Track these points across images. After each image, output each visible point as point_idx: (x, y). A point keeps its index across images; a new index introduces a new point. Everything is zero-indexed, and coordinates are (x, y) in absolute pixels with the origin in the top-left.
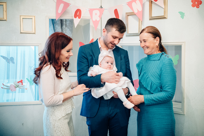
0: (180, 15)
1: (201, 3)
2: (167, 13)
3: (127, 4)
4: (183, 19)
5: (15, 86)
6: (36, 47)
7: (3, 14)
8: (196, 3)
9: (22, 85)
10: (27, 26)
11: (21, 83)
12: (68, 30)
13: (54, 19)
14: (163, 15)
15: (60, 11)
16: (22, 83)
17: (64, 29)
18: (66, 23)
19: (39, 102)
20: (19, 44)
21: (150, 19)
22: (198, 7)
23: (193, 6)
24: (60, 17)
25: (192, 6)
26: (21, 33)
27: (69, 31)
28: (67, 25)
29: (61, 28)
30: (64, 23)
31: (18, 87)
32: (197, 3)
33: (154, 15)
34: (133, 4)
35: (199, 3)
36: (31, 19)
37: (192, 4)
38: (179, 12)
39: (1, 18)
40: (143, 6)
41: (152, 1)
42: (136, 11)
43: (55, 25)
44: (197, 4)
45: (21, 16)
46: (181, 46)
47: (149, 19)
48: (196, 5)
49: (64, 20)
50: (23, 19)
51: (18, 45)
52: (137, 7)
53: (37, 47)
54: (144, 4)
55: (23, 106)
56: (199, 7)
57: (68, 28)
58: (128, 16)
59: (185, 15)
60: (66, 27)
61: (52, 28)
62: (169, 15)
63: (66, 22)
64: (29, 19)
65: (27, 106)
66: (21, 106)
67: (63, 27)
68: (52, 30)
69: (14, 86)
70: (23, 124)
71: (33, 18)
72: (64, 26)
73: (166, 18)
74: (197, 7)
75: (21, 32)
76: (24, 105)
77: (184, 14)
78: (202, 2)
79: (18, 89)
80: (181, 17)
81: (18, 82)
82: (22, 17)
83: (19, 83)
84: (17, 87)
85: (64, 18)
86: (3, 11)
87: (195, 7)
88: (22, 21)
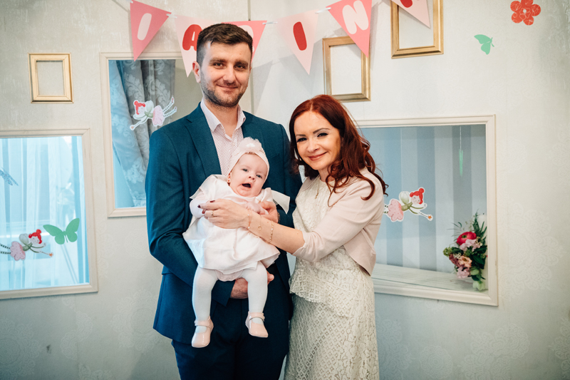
0: (481, 43)
1: (537, 10)
2: (442, 38)
3: (329, 8)
5: (23, 245)
8: (525, 11)
9: (40, 243)
10: (49, 83)
11: (36, 238)
12: (163, 87)
13: (122, 61)
14: (432, 45)
15: (142, 34)
16: (40, 237)
17: (152, 84)
18: (157, 69)
19: (91, 286)
20: (30, 133)
21: (394, 56)
22: (529, 21)
23: (516, 19)
24: (143, 55)
25: (513, 18)
26: (34, 101)
27: (166, 91)
28: (159, 73)
29: (144, 83)
30: (151, 68)
31: (29, 248)
32: (528, 11)
33: (404, 44)
34: (347, 10)
35: (531, 11)
36: (60, 63)
37: (514, 15)
38: (477, 37)
40: (372, 13)
41: (398, 6)
42: (352, 30)
43: (125, 75)
44: (527, 14)
45: (31, 56)
46: (485, 125)
47: (391, 56)
48: (523, 17)
49: (150, 63)
50: (38, 63)
51: (26, 133)
52: (355, 19)
53: (79, 138)
54: (374, 8)
55: (46, 299)
56: (531, 23)
57: (162, 82)
58: (330, 46)
59: (493, 43)
60: (157, 81)
61: (118, 86)
62: (449, 46)
63: (154, 65)
64: (55, 63)
65: (58, 299)
66: (41, 299)
67: (147, 81)
68: (117, 88)
69: (21, 246)
70: (48, 347)
71: (65, 58)
72: (151, 78)
73: (438, 51)
74: (527, 23)
75: (35, 99)
76: (49, 296)
77: (491, 40)
78: (539, 8)
79: (29, 253)
80: (483, 49)
81: (30, 236)
82: (34, 58)
83: (33, 237)
84: (26, 250)
85: (150, 56)
87: (522, 23)
88: (36, 68)
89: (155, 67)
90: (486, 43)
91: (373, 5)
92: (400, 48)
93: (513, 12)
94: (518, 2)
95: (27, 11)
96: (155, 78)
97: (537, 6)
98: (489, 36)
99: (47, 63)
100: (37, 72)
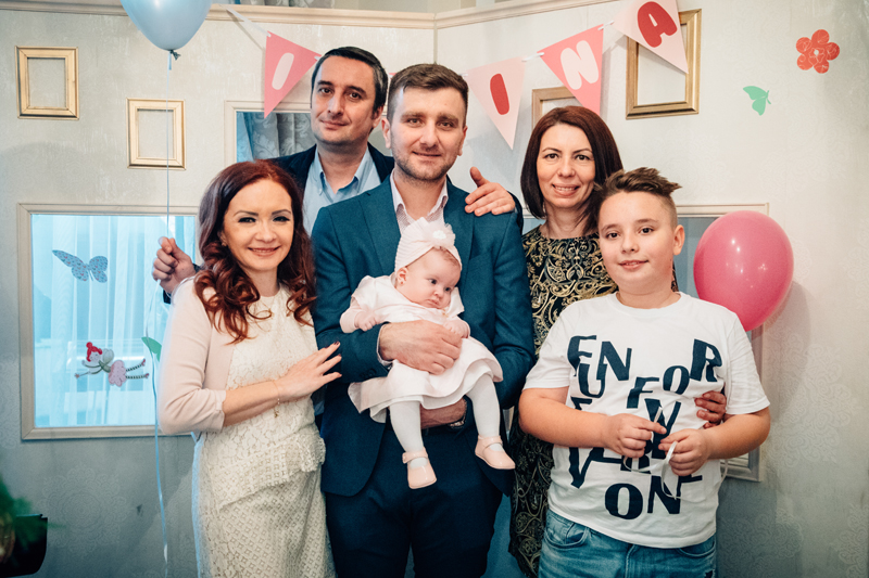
0: (752, 98)
1: (834, 51)
2: (698, 91)
3: (542, 54)
4: (761, 113)
6: (186, 218)
7: (66, 94)
8: (816, 52)
10: (153, 140)
13: (251, 113)
14: (683, 100)
15: (278, 82)
18: (298, 130)
20: (125, 209)
21: (629, 115)
22: (822, 67)
23: (804, 63)
24: (282, 106)
25: (799, 63)
26: (131, 165)
28: (302, 136)
29: (280, 148)
30: (292, 128)
32: (820, 52)
33: (644, 98)
34: (567, 56)
35: (826, 53)
36: (170, 113)
37: (801, 58)
38: (747, 89)
39: (58, 107)
40: (603, 62)
41: (638, 44)
42: (575, 85)
43: (255, 135)
44: (820, 57)
45: (131, 102)
47: (624, 116)
48: (814, 61)
49: (292, 119)
50: (140, 112)
51: (119, 209)
52: (579, 67)
56: (826, 70)
58: (542, 101)
59: (769, 98)
60: (299, 145)
61: (245, 149)
62: (705, 102)
63: (296, 123)
64: (163, 113)
66: (131, 442)
67: (284, 145)
70: (139, 508)
71: (177, 107)
72: (290, 142)
73: (691, 110)
74: (819, 70)
75: (133, 162)
77: (766, 94)
78: (838, 48)
80: (755, 107)
82: (134, 106)
85: (291, 109)
86: (66, 79)
87: (812, 70)
88: (136, 119)
89: (296, 127)
90: (759, 98)
91: (604, 50)
92: (639, 104)
93: (800, 54)
94: (807, 39)
95: (128, 40)
96: (296, 142)
97: (834, 45)
98: (765, 89)
99: (152, 113)
100: (137, 124)
